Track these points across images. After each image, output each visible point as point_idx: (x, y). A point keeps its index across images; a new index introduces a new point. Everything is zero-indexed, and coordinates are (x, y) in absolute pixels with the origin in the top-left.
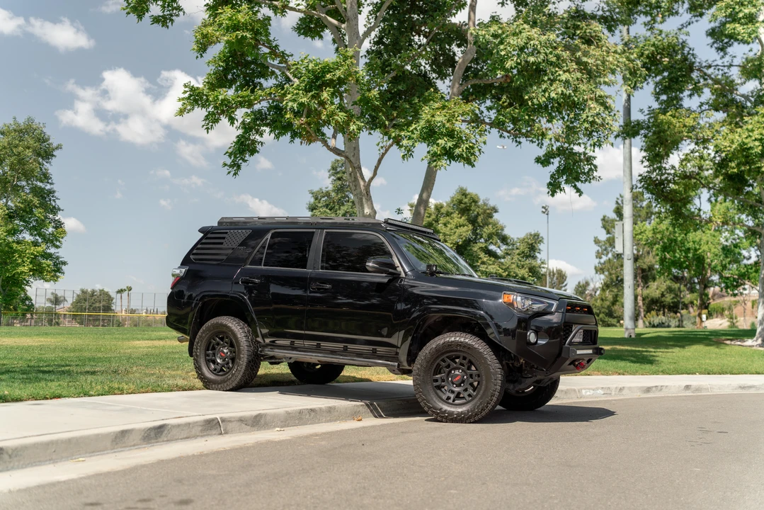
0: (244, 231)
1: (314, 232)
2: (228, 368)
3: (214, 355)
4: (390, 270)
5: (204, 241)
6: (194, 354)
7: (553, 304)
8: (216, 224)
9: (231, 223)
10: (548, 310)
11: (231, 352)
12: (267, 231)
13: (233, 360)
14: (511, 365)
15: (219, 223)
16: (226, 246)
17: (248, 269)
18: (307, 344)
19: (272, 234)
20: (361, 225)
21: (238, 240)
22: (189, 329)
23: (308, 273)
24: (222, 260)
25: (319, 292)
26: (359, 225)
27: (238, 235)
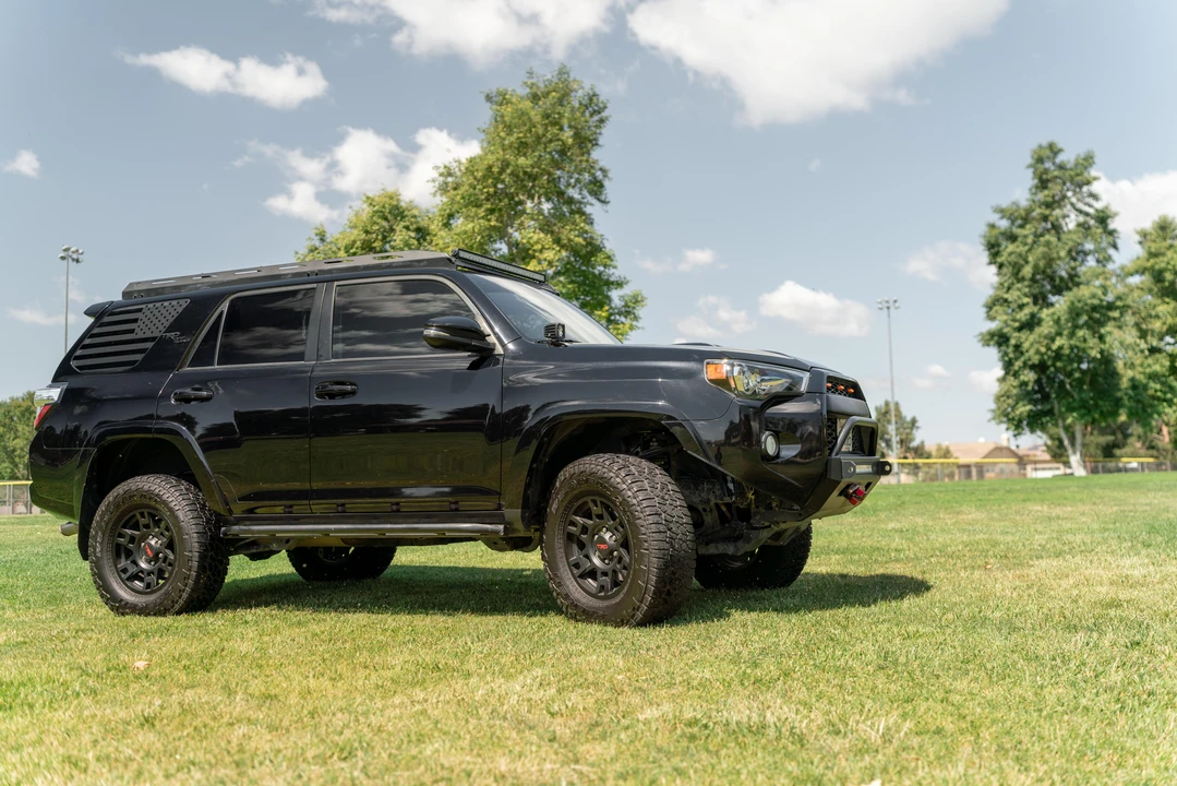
0: (174, 303)
1: (314, 289)
4: (474, 342)
5: (96, 331)
6: (90, 550)
7: (802, 378)
8: (118, 297)
9: (149, 292)
10: (792, 391)
12: (220, 297)
14: (724, 509)
15: (126, 294)
16: (140, 335)
17: (189, 373)
18: (318, 507)
19: (232, 302)
20: (409, 266)
21: (163, 321)
22: (77, 506)
23: (308, 368)
24: (135, 362)
25: (333, 402)
26: (402, 266)
27: (163, 311)
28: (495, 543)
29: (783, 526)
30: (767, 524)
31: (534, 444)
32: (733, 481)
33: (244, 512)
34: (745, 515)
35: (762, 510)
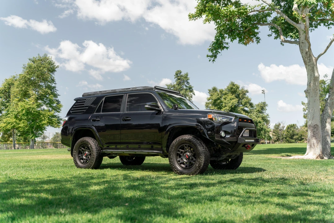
0: (93, 98)
1: (123, 95)
3: (82, 156)
4: (156, 108)
5: (76, 104)
6: (73, 155)
7: (232, 118)
8: (81, 96)
9: (88, 95)
10: (230, 121)
11: (89, 152)
12: (103, 97)
15: (83, 96)
16: (85, 105)
17: (95, 115)
18: (122, 146)
19: (105, 98)
20: (144, 90)
21: (90, 102)
22: (71, 144)
23: (121, 114)
24: (84, 112)
25: (126, 122)
26: (143, 90)
27: (91, 100)
31: (169, 133)
33: (107, 147)
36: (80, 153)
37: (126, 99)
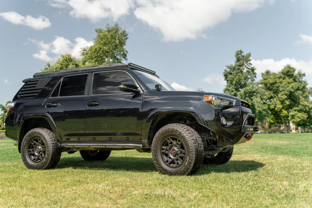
0: (47, 79)
1: (87, 75)
2: (42, 157)
3: (33, 150)
4: (134, 90)
5: (25, 87)
6: (21, 150)
7: (233, 101)
8: (32, 77)
9: (41, 76)
10: (231, 105)
11: (43, 148)
12: (60, 77)
13: (44, 152)
14: (209, 141)
15: (34, 76)
16: (38, 88)
17: (51, 99)
18: (87, 138)
19: (64, 78)
20: (115, 68)
21: (44, 84)
22: (18, 137)
23: (85, 97)
24: (36, 96)
25: (92, 107)
26: (113, 68)
27: (44, 81)
28: (139, 150)
29: (227, 146)
30: (222, 145)
31: (151, 121)
32: (212, 132)
33: (66, 140)
34: (215, 143)
35: (220, 141)
36: (31, 147)
37: (91, 79)
